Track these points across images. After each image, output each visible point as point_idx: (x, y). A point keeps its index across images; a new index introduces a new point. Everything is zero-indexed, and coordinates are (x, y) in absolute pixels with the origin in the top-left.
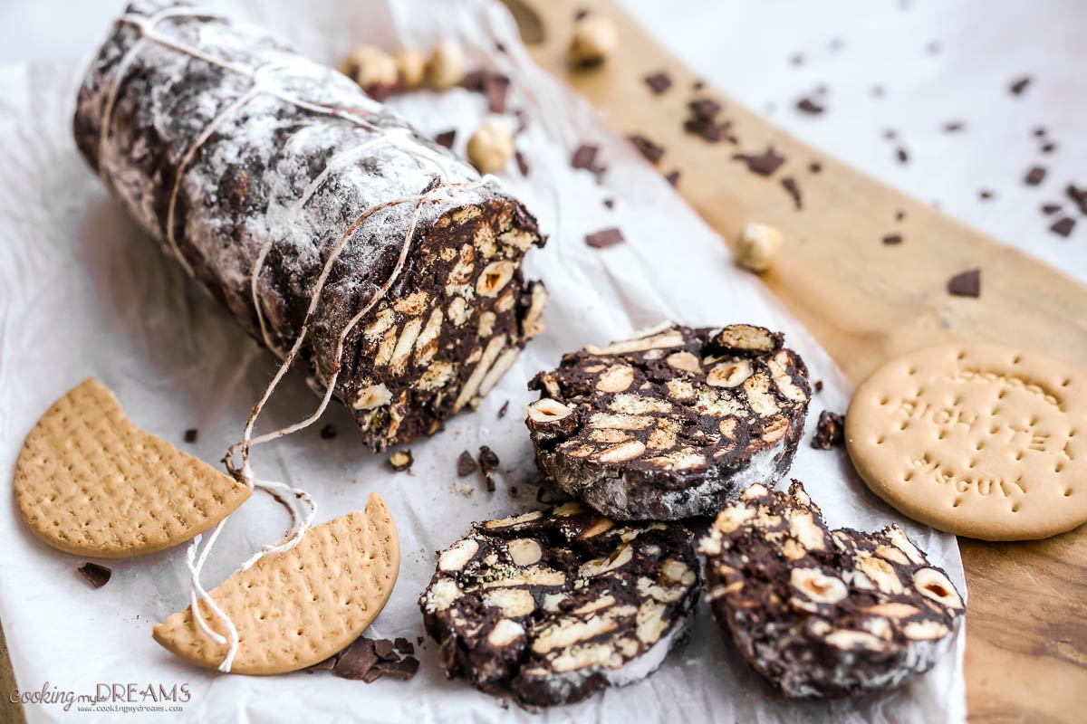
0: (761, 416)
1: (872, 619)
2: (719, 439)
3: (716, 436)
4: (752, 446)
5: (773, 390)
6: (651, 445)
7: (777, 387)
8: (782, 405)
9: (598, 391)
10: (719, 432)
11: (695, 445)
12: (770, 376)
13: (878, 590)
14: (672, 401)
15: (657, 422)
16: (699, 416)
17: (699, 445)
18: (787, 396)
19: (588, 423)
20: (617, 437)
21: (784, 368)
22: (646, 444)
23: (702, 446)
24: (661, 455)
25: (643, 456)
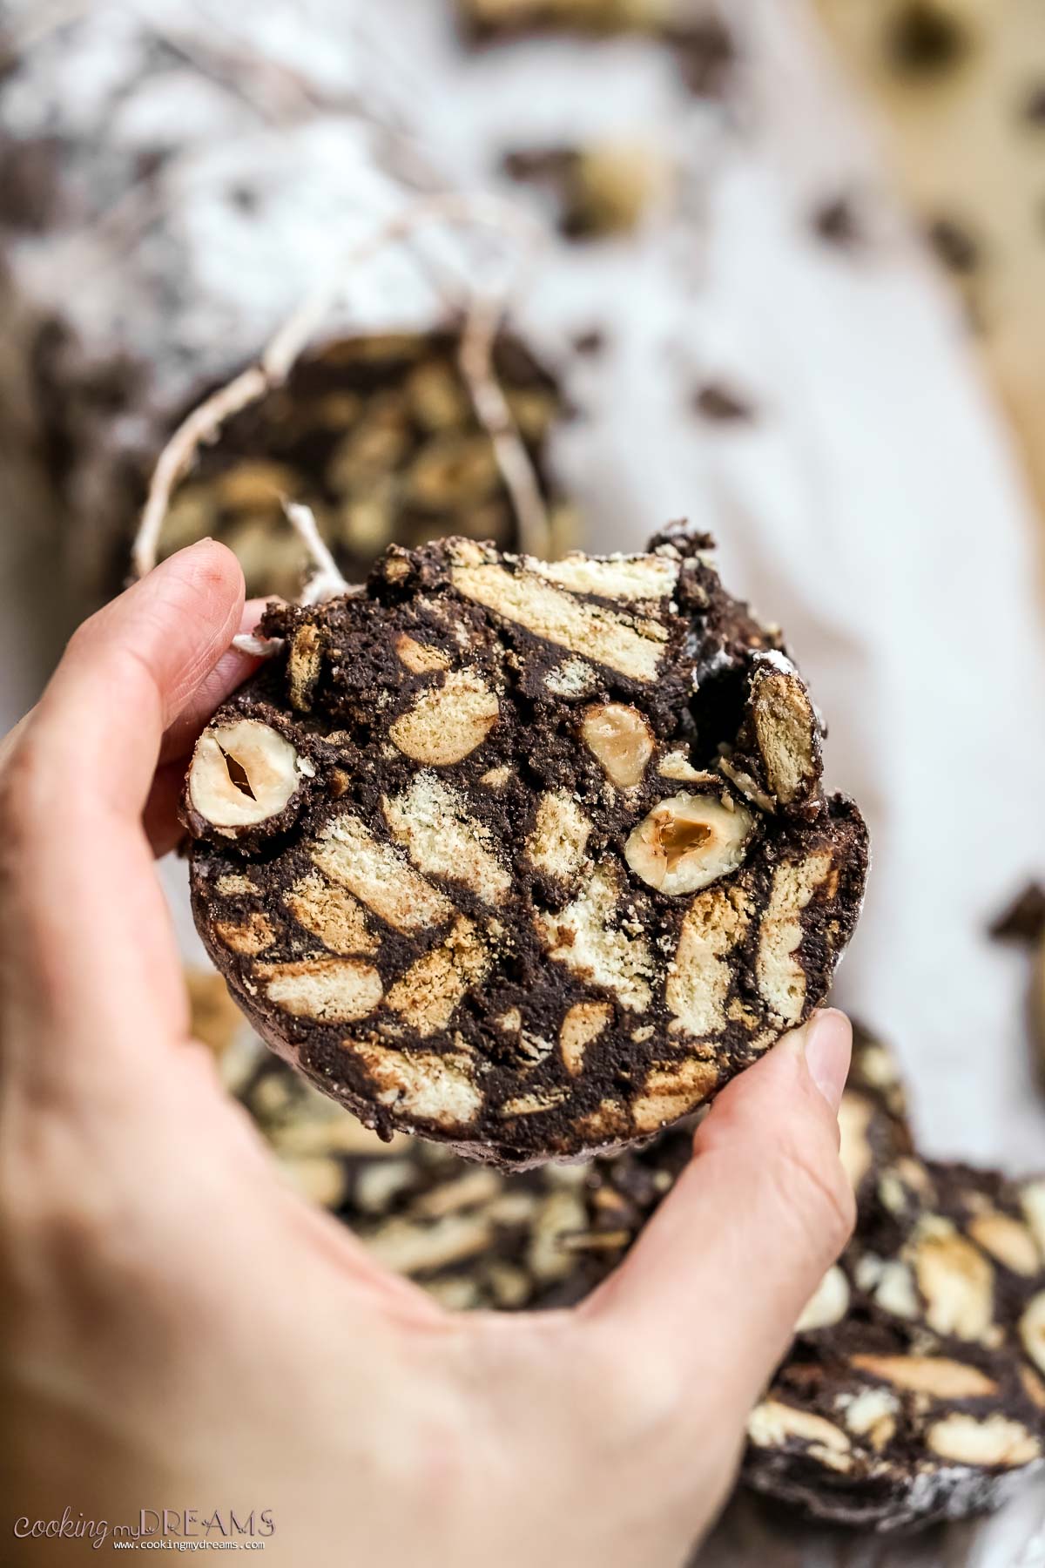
0: (674, 1026)
1: (865, 1391)
2: (545, 1055)
3: (543, 1044)
4: (596, 1120)
5: (742, 958)
6: (398, 1000)
7: (757, 951)
8: (737, 1011)
9: (389, 742)
10: (556, 1038)
11: (483, 1050)
12: (759, 909)
13: (921, 1322)
14: (518, 871)
15: (448, 926)
16: (544, 958)
17: (492, 1056)
18: (763, 988)
19: (312, 836)
20: (343, 931)
21: (805, 896)
22: (387, 988)
23: (496, 1062)
24: (394, 1046)
25: (357, 1028)
